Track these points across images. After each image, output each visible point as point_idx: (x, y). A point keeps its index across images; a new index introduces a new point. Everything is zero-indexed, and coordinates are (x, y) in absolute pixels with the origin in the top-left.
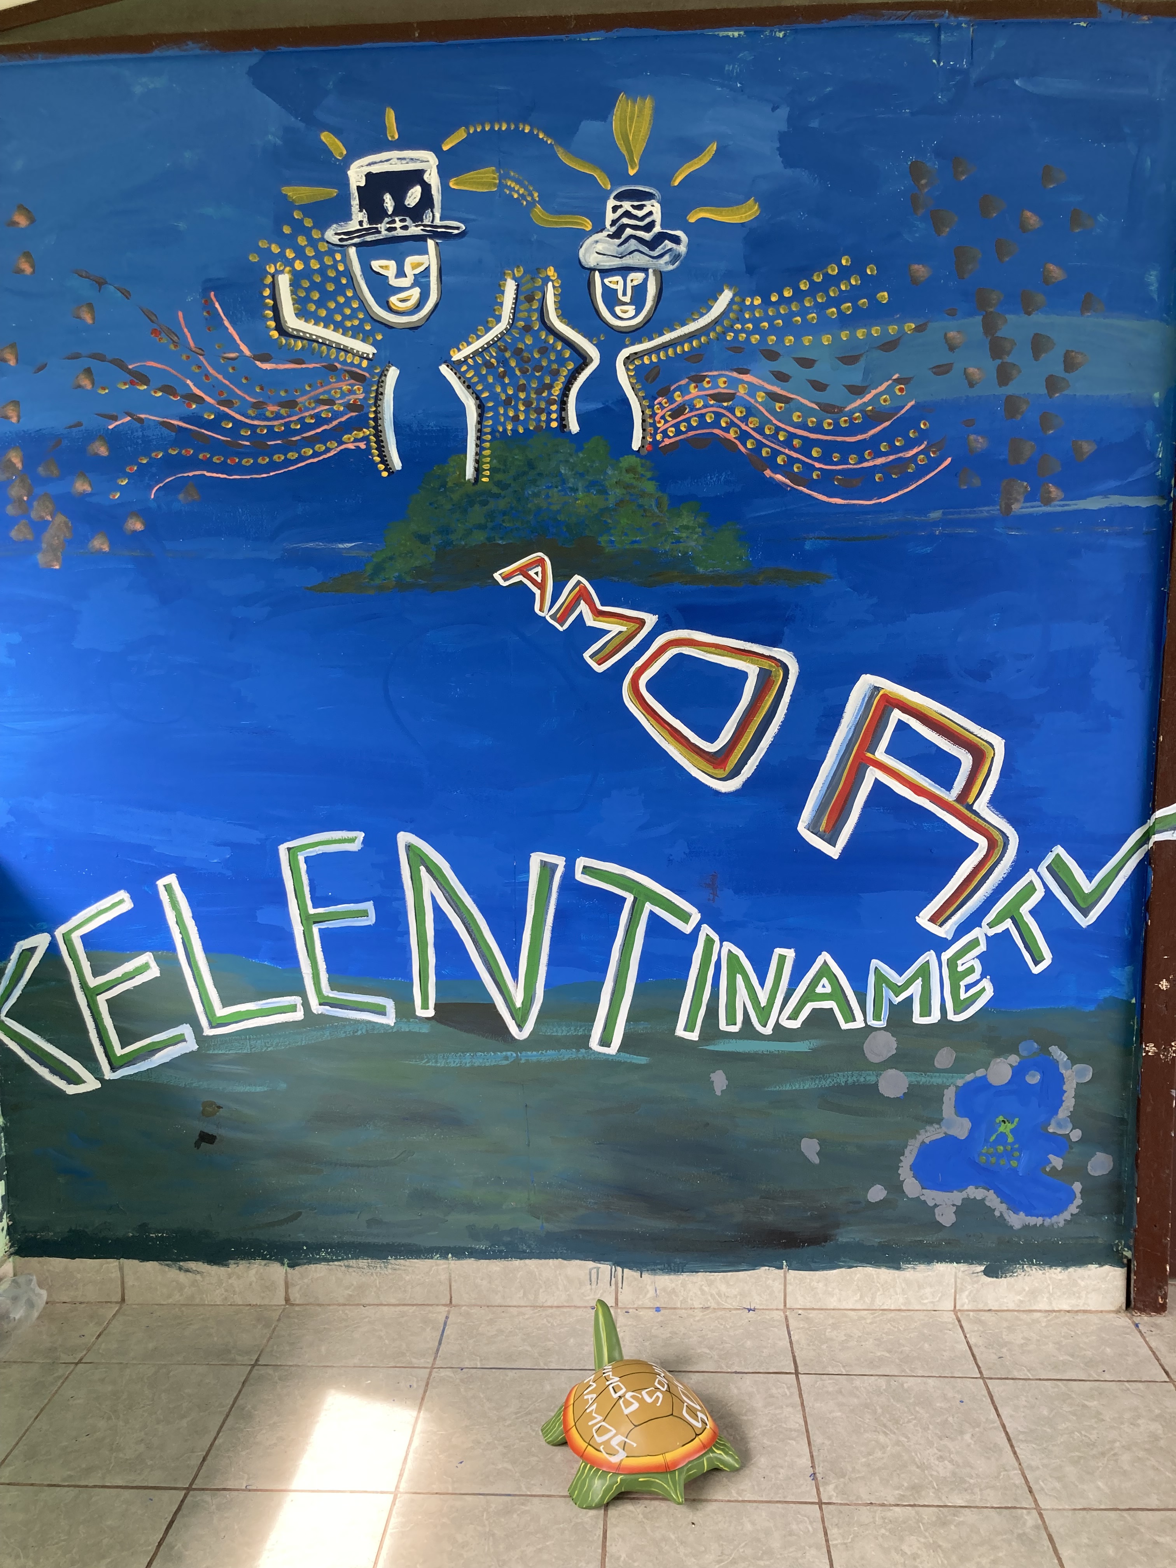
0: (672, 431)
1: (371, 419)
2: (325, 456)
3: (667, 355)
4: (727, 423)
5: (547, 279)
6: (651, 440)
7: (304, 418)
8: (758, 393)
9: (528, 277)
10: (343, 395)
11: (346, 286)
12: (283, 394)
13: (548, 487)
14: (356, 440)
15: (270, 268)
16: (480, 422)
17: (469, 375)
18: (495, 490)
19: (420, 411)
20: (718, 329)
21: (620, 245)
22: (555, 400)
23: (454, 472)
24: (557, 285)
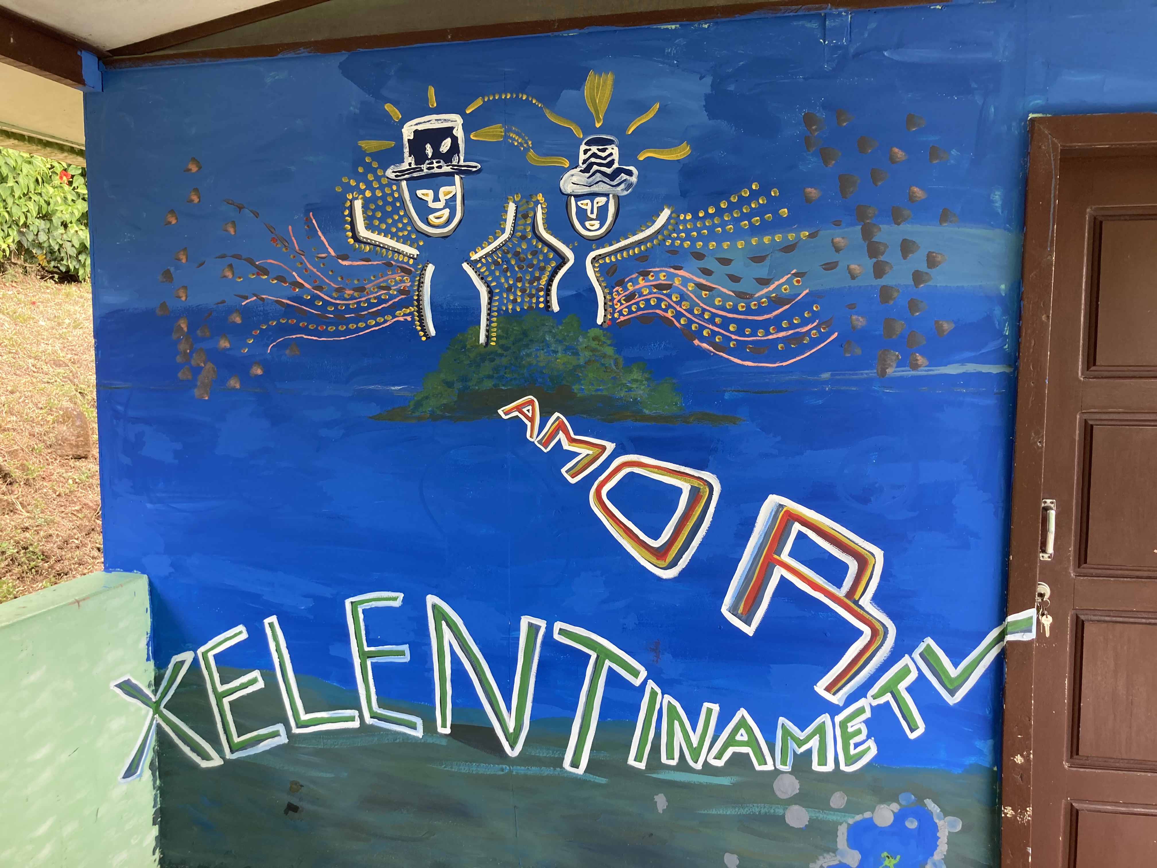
0: (626, 311)
1: (415, 300)
2: (384, 326)
3: (622, 256)
4: (666, 305)
5: (537, 202)
6: (611, 317)
7: (370, 299)
8: (689, 284)
9: (524, 201)
10: (397, 283)
11: (399, 208)
12: (356, 282)
13: (537, 350)
14: (405, 315)
15: (349, 196)
16: (490, 303)
17: (482, 270)
18: (500, 351)
19: (449, 295)
20: (660, 237)
21: (588, 178)
22: (542, 288)
23: (472, 338)
24: (544, 206)
